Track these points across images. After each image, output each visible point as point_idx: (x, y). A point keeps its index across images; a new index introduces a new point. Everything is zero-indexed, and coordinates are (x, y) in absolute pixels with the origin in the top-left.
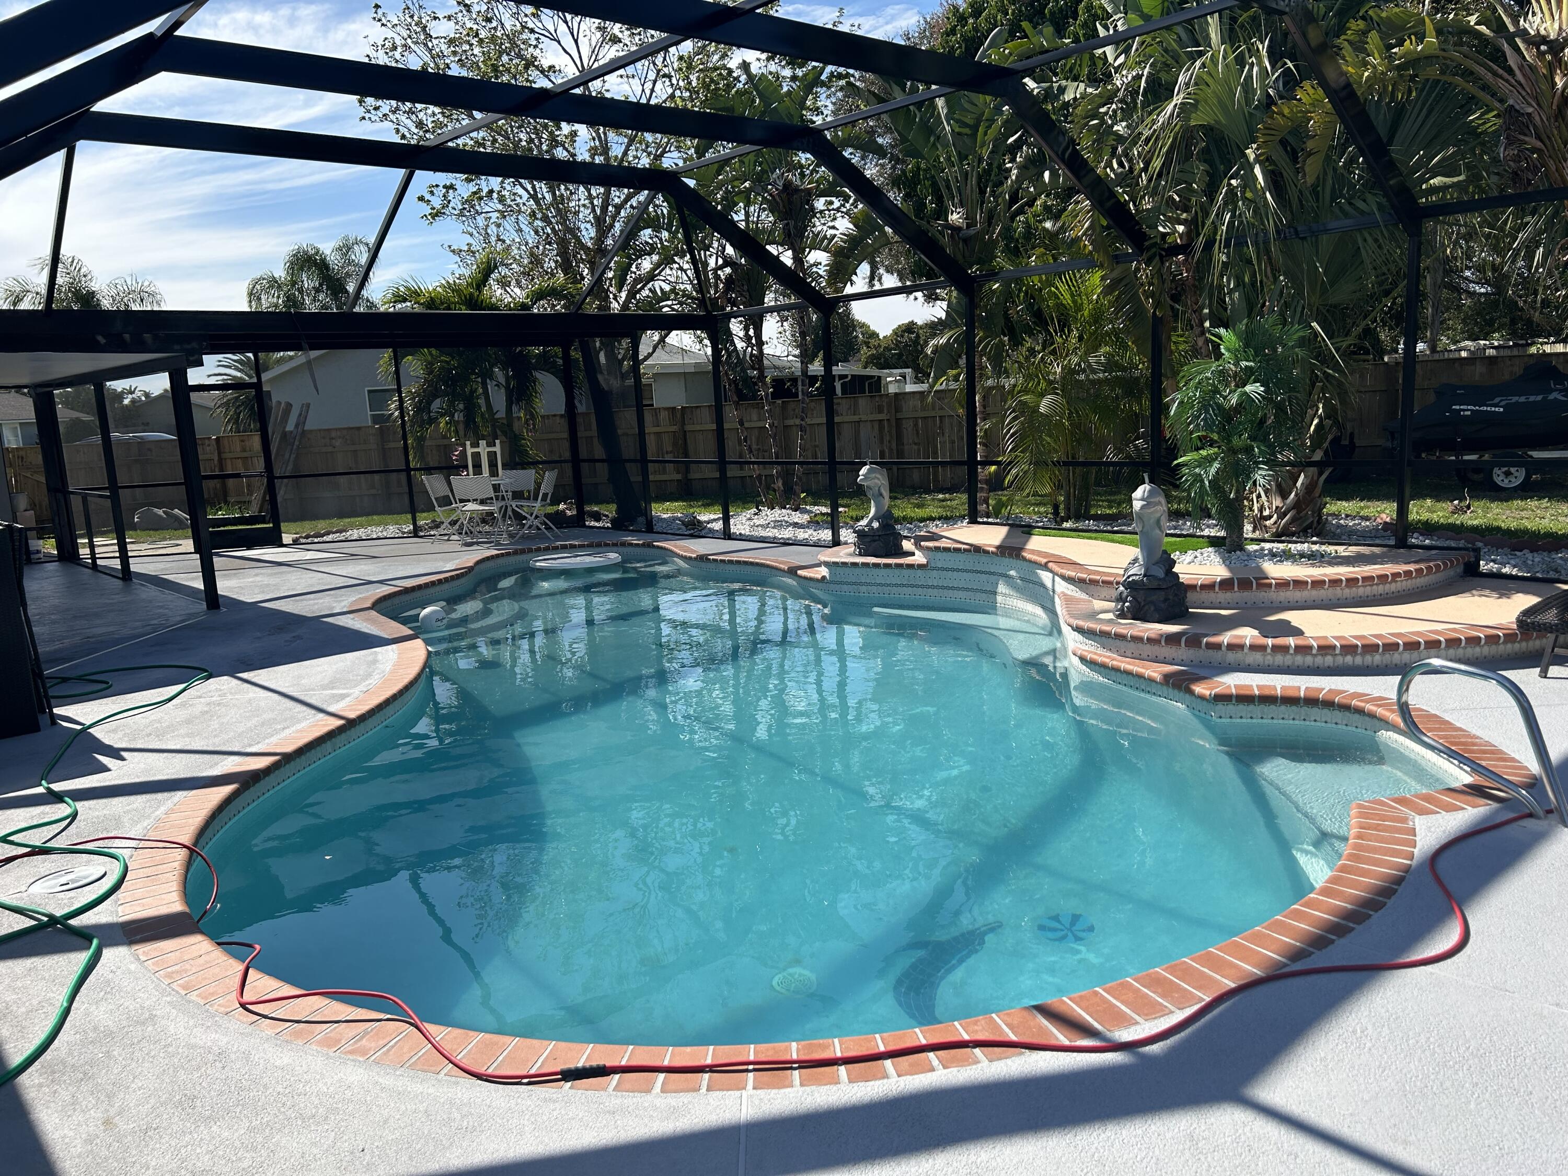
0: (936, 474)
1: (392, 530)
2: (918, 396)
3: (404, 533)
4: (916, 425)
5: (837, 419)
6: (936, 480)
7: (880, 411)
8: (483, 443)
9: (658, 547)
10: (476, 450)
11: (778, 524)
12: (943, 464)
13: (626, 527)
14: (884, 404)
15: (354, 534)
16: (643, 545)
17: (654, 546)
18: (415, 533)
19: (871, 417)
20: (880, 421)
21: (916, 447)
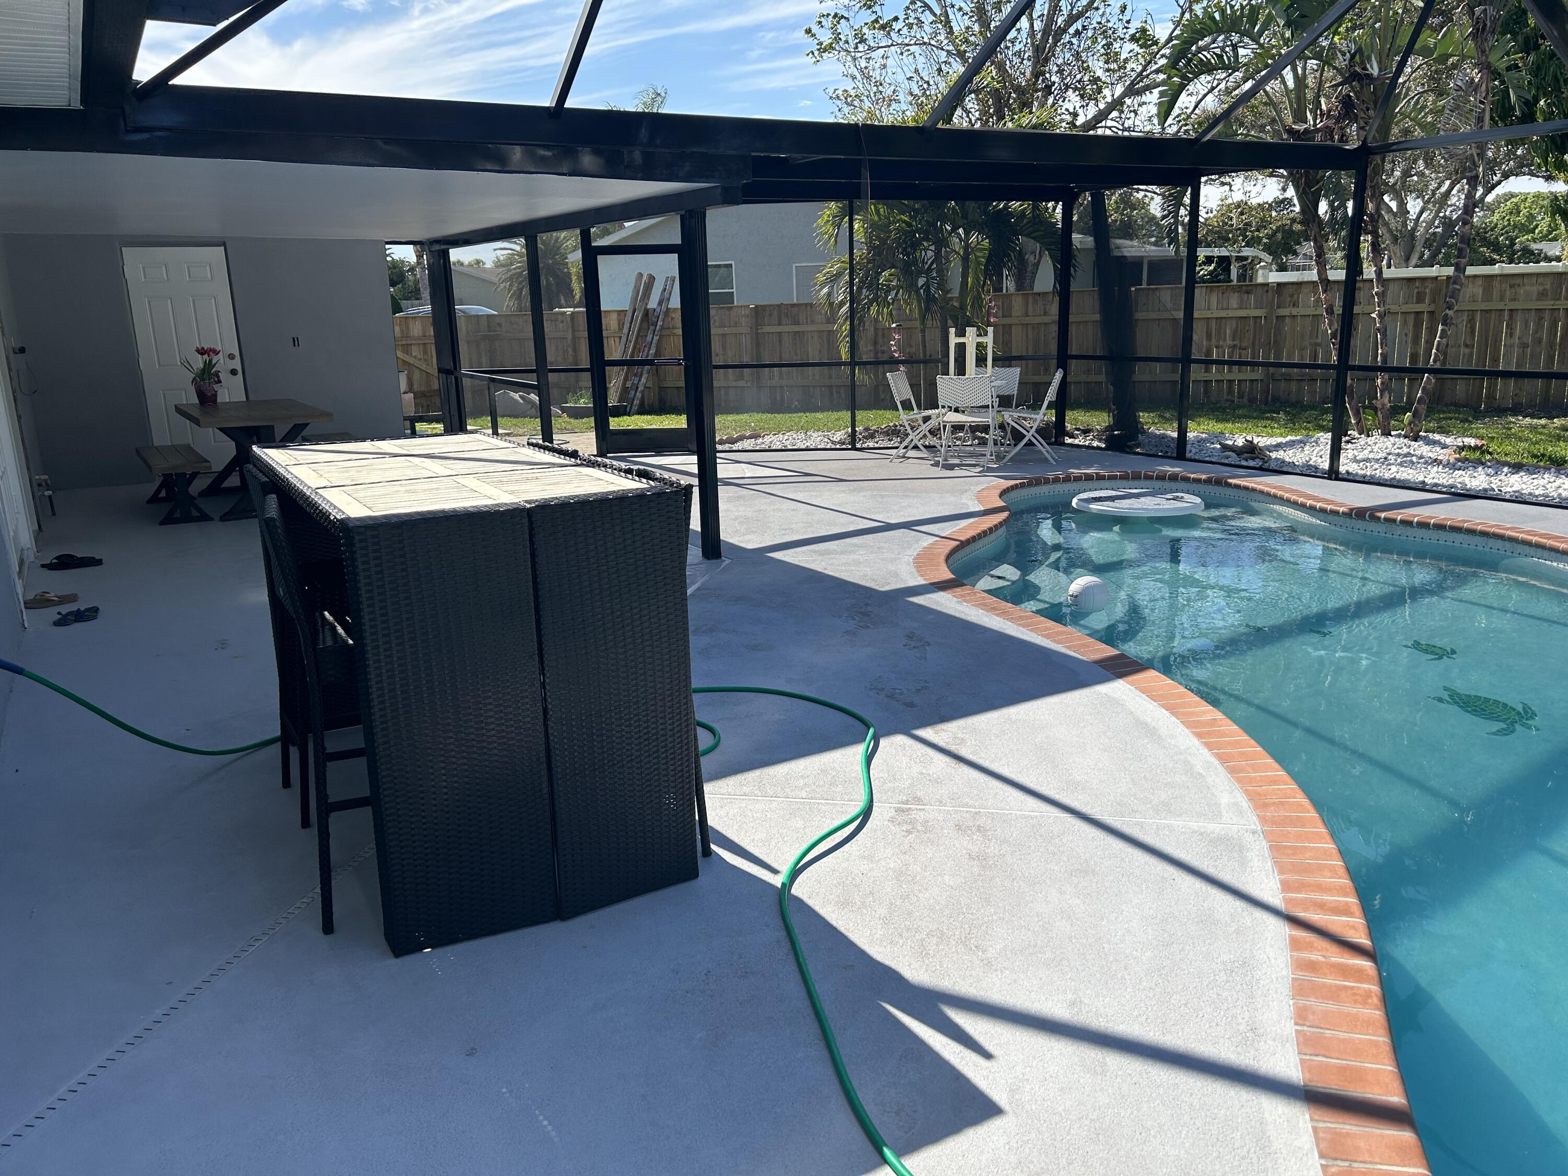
0: (1492, 389)
1: (816, 439)
2: (1480, 282)
3: (833, 442)
4: (1471, 321)
5: (1356, 309)
6: (1491, 396)
7: (1420, 299)
8: (971, 331)
9: (1237, 487)
10: (961, 340)
11: (1407, 460)
12: (1506, 375)
13: (1130, 447)
14: (1428, 291)
15: (775, 441)
16: (1208, 481)
17: (1229, 485)
18: (852, 443)
19: (1405, 308)
20: (1417, 313)
21: (1467, 351)
